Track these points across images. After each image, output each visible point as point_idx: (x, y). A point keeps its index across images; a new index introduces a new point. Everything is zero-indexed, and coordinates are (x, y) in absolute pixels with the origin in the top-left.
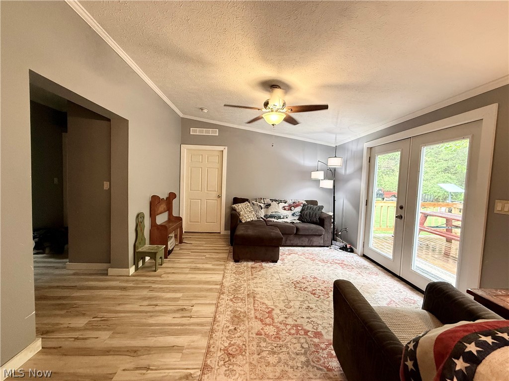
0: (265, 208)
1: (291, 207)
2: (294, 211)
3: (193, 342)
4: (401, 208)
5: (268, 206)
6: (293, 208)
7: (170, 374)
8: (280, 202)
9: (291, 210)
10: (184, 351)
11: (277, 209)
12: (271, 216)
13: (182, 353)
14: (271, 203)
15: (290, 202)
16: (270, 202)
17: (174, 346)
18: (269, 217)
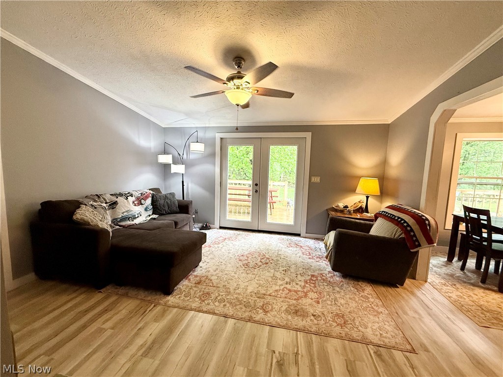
0: (109, 209)
1: (140, 201)
2: (146, 205)
3: (337, 351)
4: (256, 185)
5: (113, 205)
6: (143, 201)
7: (383, 370)
8: (127, 196)
9: (142, 204)
10: (352, 359)
11: (127, 207)
12: (124, 219)
13: (354, 361)
14: (116, 199)
15: (137, 194)
16: (114, 199)
17: (348, 371)
18: (120, 221)
